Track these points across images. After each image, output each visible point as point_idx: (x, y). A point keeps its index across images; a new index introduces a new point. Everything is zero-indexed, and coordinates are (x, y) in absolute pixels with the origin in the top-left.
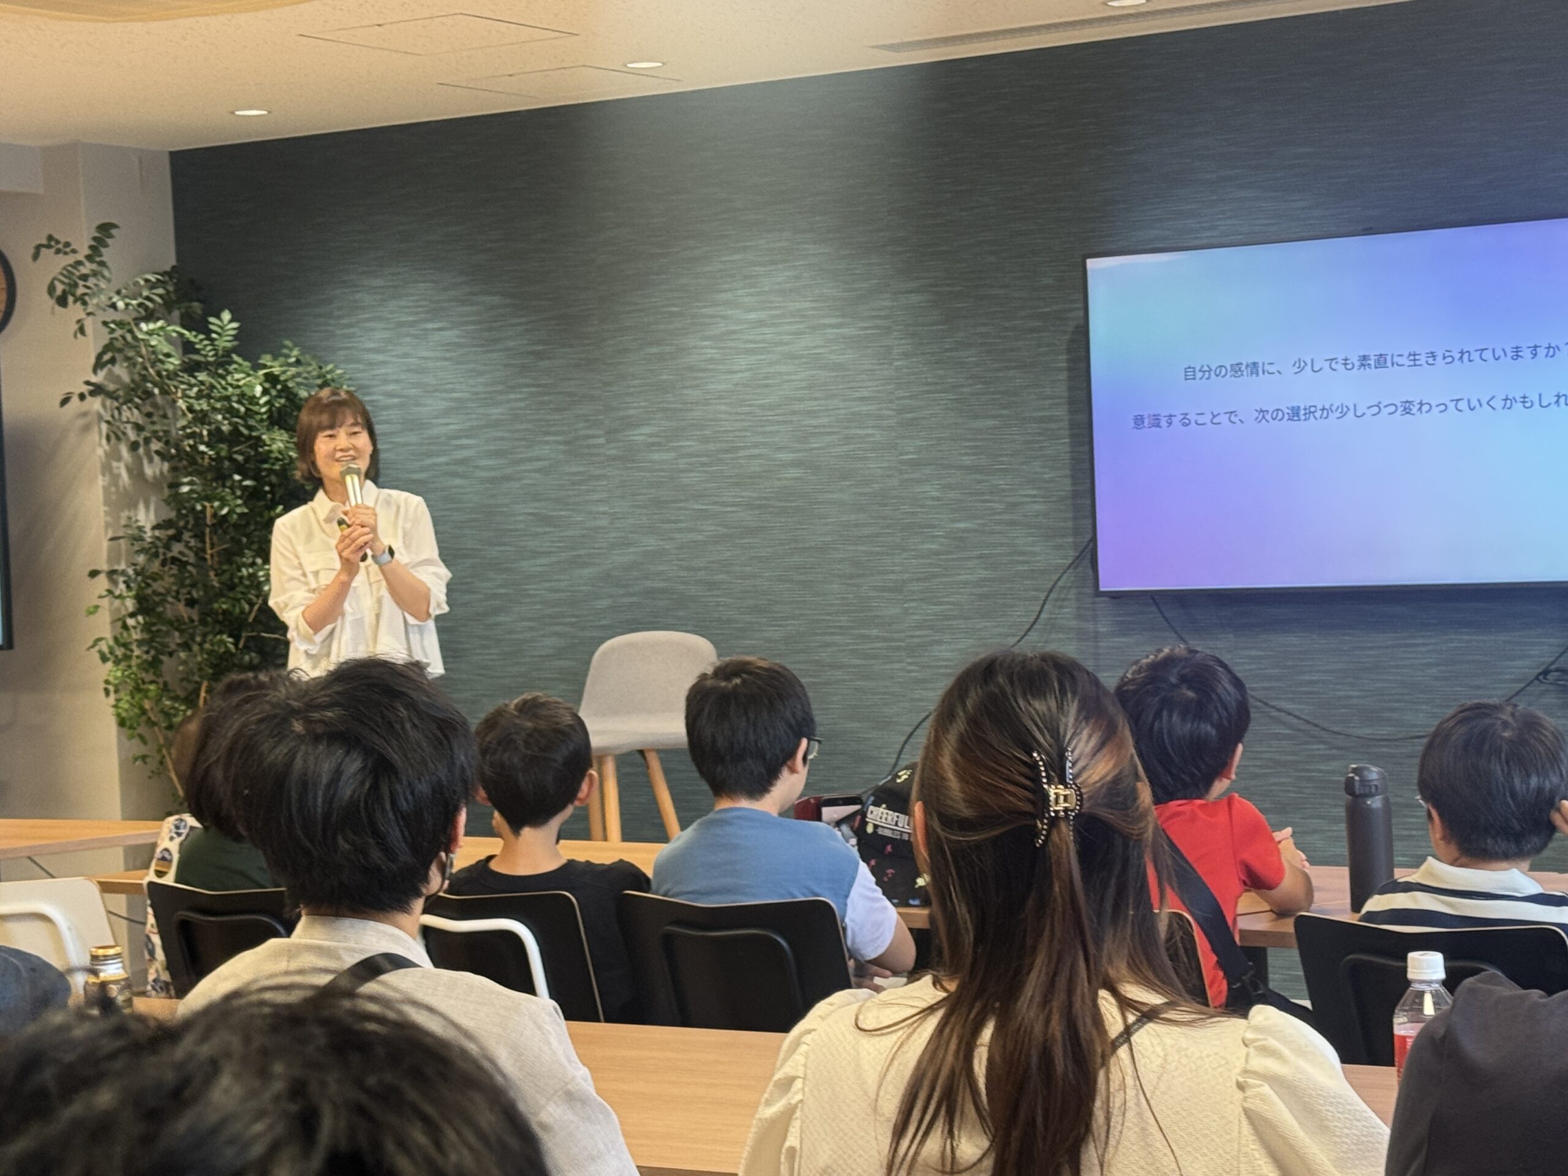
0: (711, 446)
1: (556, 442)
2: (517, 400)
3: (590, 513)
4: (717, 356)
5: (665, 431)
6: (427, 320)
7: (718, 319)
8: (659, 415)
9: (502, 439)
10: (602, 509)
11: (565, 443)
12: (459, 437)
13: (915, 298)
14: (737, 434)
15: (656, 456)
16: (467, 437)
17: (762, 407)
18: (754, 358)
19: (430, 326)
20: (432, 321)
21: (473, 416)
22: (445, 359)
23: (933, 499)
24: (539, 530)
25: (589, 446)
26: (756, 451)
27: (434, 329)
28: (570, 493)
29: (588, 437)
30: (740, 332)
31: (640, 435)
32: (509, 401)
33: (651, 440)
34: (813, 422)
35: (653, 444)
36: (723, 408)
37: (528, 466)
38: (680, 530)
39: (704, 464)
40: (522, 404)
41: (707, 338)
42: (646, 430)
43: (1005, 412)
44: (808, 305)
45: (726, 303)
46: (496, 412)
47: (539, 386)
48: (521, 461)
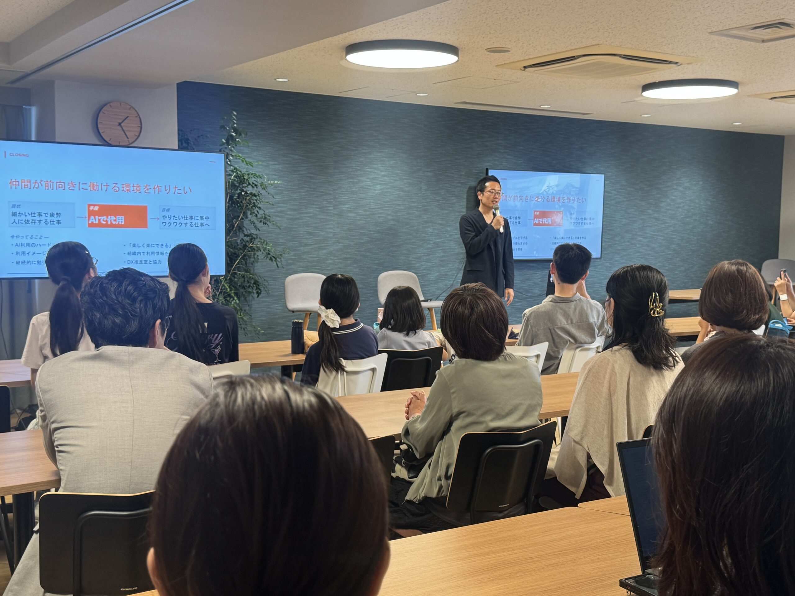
0: (368, 213)
1: (316, 208)
2: (302, 192)
3: (326, 232)
4: (371, 185)
5: (353, 207)
8: (351, 202)
9: (296, 205)
10: (331, 230)
11: (319, 208)
12: (279, 203)
13: (429, 174)
15: (350, 215)
16: (283, 203)
17: (384, 202)
19: (271, 163)
22: (276, 175)
23: (430, 232)
24: (307, 237)
25: (327, 210)
26: (382, 215)
28: (320, 225)
29: (326, 207)
30: (379, 178)
31: (345, 207)
32: (299, 192)
34: (399, 208)
35: (349, 211)
36: (372, 201)
37: (305, 215)
38: (356, 239)
39: (365, 218)
40: (304, 194)
42: (347, 206)
43: (450, 209)
44: (399, 172)
45: (375, 169)
46: (295, 196)
47: (310, 188)
48: (303, 213)
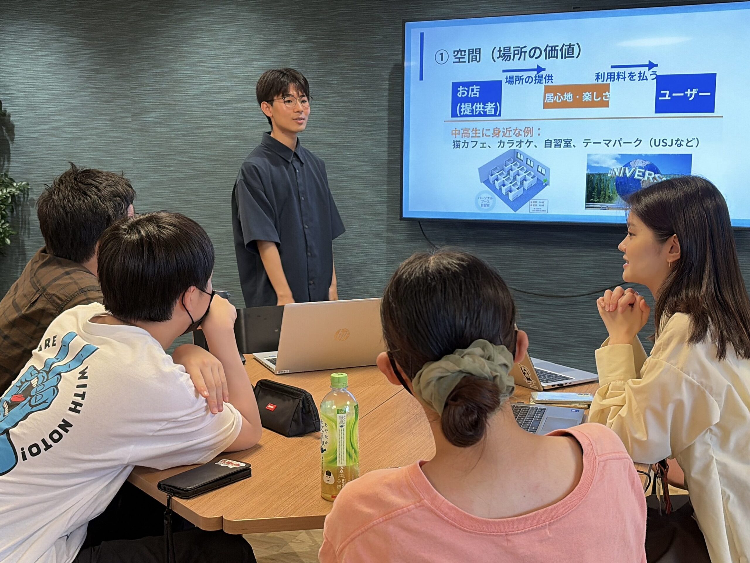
0: (189, 126)
1: (105, 119)
2: (85, 96)
3: (123, 159)
4: (193, 75)
5: (164, 116)
6: (38, 51)
7: (193, 54)
8: (161, 107)
9: (77, 117)
10: (129, 157)
11: (110, 120)
12: (55, 115)
13: (304, 45)
14: (202, 119)
15: (159, 130)
16: (59, 115)
17: (217, 105)
18: (213, 76)
19: (40, 54)
20: (41, 50)
21: (62, 104)
22: (48, 72)
25: (122, 123)
26: (213, 130)
27: (42, 56)
28: (113, 148)
29: (122, 117)
30: (205, 62)
31: (151, 117)
32: (81, 96)
33: (156, 120)
34: (245, 114)
35: (157, 123)
36: (195, 104)
37: (90, 132)
38: (171, 171)
39: (184, 135)
40: (88, 98)
41: (187, 65)
42: (153, 115)
43: (352, 113)
44: (243, 47)
45: (198, 45)
46: (74, 102)
47: (96, 88)
48: (87, 129)
